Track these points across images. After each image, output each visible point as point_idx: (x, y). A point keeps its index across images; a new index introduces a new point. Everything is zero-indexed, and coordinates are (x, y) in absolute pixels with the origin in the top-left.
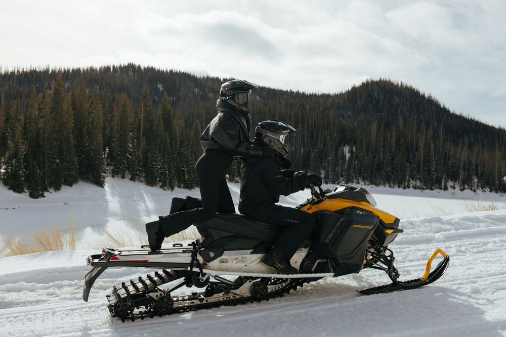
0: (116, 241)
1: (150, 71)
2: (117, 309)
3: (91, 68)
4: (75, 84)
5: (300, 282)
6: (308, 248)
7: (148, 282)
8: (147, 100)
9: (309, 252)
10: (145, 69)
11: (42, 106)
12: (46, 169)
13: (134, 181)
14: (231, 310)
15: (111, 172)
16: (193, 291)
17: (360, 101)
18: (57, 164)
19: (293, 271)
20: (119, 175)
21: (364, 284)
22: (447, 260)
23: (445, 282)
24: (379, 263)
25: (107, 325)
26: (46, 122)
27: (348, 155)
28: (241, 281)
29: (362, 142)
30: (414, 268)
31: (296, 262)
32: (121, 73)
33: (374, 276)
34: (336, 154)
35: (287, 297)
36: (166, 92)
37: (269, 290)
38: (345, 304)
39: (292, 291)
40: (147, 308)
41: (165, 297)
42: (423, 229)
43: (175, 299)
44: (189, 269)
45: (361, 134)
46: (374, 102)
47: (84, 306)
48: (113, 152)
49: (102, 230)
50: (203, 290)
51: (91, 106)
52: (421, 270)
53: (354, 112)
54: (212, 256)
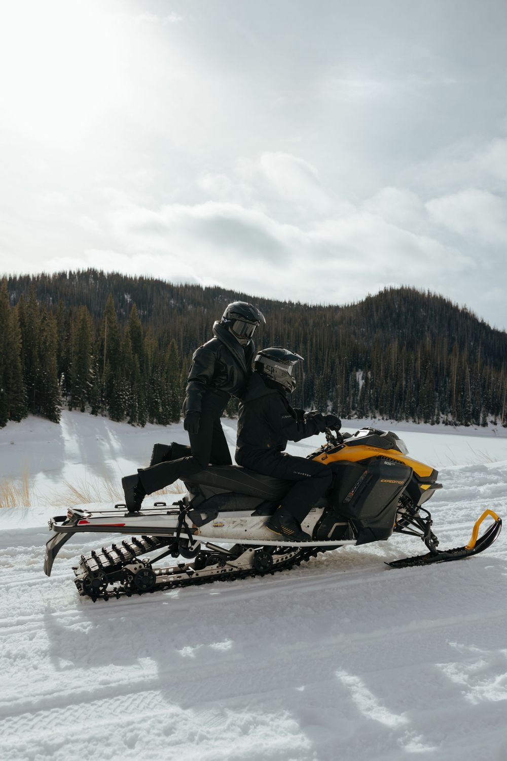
0: (80, 496)
1: (115, 277)
2: (87, 585)
3: (43, 274)
4: (23, 294)
5: (313, 551)
6: (324, 508)
7: (124, 551)
8: (111, 314)
9: (324, 513)
10: (109, 275)
13: (96, 415)
14: (227, 586)
15: (67, 404)
16: (178, 561)
17: (377, 314)
19: (305, 537)
20: (77, 408)
21: (394, 553)
22: (499, 523)
23: (496, 551)
24: (410, 526)
25: (75, 606)
27: (361, 383)
28: (238, 550)
29: (378, 365)
30: (455, 532)
31: (308, 526)
32: (79, 281)
33: (405, 542)
34: (347, 381)
35: (298, 570)
36: (135, 305)
37: (275, 562)
38: (370, 579)
39: (303, 562)
40: (122, 583)
41: (146, 570)
42: (463, 481)
43: (157, 572)
44: (175, 535)
45: (378, 356)
46: (394, 315)
47: (45, 579)
48: (70, 379)
49: (57, 476)
50: (193, 560)
51: (42, 322)
52: (465, 535)
53: (369, 329)
54: (203, 519)
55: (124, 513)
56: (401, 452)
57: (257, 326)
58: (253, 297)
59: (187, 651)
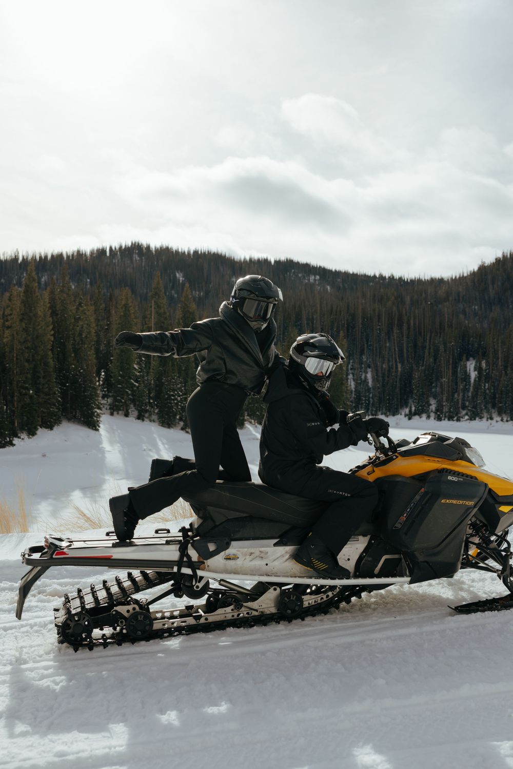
0: (88, 519)
1: (165, 253)
2: (66, 631)
3: (78, 252)
4: (55, 277)
5: (356, 591)
6: (369, 536)
7: (115, 589)
8: (159, 297)
9: (370, 542)
10: (157, 250)
11: (7, 312)
12: (15, 404)
13: (143, 420)
14: (242, 634)
15: (108, 407)
16: (184, 603)
17: (493, 287)
18: (31, 397)
19: (343, 573)
20: (120, 412)
21: (464, 594)
24: (489, 560)
25: (52, 656)
26: (13, 335)
27: (473, 375)
28: (261, 589)
29: (496, 352)
31: (349, 559)
32: (122, 258)
33: (483, 580)
34: (455, 372)
35: (335, 615)
36: (187, 285)
37: (306, 604)
38: (426, 628)
39: (342, 605)
40: (115, 629)
41: (140, 613)
43: (157, 616)
44: (175, 569)
45: (495, 340)
48: (111, 377)
49: (96, 495)
50: (202, 601)
51: (78, 309)
53: (483, 306)
54: (211, 550)
55: (112, 542)
56: (473, 464)
57: (274, 305)
58: (334, 270)
59: (171, 717)
